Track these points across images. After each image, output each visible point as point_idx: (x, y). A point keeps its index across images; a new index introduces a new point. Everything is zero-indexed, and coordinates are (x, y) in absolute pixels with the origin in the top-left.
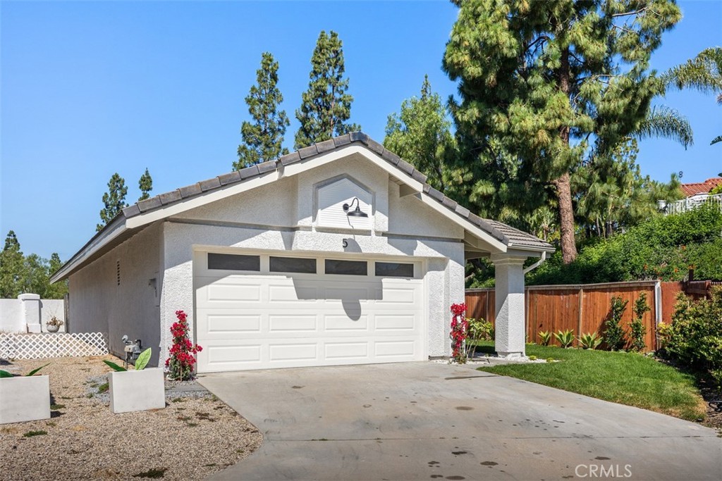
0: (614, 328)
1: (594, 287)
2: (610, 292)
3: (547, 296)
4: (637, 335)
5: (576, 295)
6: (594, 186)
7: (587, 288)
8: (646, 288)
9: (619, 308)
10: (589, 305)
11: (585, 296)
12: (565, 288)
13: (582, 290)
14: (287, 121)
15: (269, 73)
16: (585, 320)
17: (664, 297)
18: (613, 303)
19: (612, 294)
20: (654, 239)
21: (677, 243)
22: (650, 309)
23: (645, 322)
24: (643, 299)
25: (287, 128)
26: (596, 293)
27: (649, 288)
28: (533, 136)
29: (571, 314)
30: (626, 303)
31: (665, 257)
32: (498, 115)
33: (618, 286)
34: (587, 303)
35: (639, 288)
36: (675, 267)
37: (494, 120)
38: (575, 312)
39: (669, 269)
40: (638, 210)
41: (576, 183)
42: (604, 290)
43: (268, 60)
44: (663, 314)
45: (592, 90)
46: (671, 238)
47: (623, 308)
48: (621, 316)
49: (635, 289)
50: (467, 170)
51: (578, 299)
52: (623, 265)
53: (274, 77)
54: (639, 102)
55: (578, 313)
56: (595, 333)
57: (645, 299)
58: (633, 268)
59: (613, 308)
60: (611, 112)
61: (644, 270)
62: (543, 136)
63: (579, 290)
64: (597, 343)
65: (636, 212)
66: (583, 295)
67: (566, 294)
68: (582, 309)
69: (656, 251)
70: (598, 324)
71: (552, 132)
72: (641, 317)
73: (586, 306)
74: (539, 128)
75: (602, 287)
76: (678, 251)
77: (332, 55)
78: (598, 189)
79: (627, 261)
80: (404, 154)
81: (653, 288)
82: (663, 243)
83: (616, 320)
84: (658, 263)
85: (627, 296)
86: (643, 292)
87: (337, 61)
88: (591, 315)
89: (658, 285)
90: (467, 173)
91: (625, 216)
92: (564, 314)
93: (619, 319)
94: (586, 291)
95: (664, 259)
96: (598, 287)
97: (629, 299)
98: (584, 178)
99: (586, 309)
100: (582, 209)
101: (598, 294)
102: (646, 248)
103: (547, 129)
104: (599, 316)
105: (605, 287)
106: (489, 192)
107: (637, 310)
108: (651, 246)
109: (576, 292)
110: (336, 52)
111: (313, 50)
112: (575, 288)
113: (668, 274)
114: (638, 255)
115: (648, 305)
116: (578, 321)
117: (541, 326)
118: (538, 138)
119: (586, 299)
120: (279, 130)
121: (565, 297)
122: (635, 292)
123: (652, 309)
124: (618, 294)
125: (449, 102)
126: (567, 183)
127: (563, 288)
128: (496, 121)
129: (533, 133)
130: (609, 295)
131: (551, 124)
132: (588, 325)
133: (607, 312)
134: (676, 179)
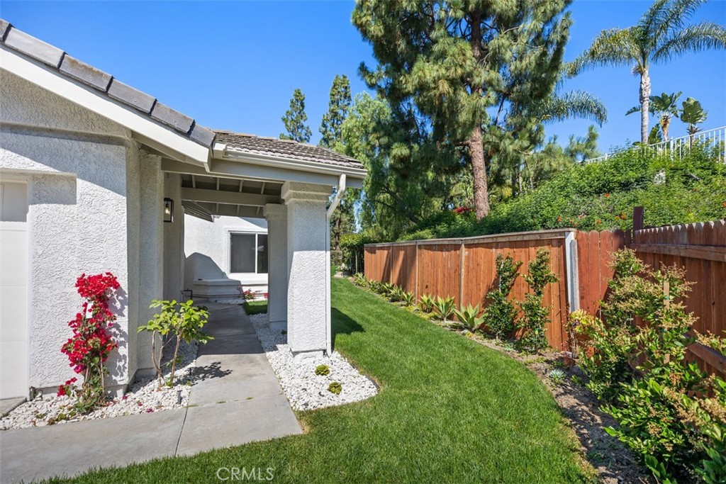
0: (500, 303)
1: (476, 242)
2: (496, 248)
3: (432, 252)
4: (532, 324)
5: (458, 251)
6: (504, 143)
7: (469, 242)
8: (550, 242)
9: (507, 274)
10: (471, 266)
11: (467, 253)
12: (447, 243)
13: (463, 245)
14: (310, 132)
15: (299, 102)
16: (467, 287)
17: (583, 259)
18: (498, 265)
19: (499, 251)
20: (570, 189)
21: (599, 192)
22: (556, 280)
23: (549, 301)
24: (542, 262)
25: (311, 137)
26: (480, 249)
27: (555, 243)
28: (434, 88)
29: (453, 276)
30: (518, 266)
31: (583, 208)
32: (405, 76)
33: (507, 239)
34: (469, 262)
35: (538, 243)
36: (596, 217)
37: (402, 81)
38: (457, 273)
39: (589, 220)
40: (552, 163)
41: (489, 142)
42: (489, 246)
43: (298, 94)
44: (582, 289)
45: (501, 44)
46: (591, 187)
47: (514, 274)
48: (512, 285)
49: (533, 243)
50: (382, 133)
51: (460, 256)
52: (532, 217)
53: (302, 105)
54: (551, 52)
55: (460, 275)
56: (477, 306)
57: (547, 261)
58: (545, 221)
59: (499, 273)
60: (523, 72)
61: (557, 222)
62: (444, 87)
63: (460, 245)
64: (478, 322)
65: (550, 165)
66: (464, 252)
67: (448, 251)
68: (463, 270)
69: (572, 201)
70: (482, 294)
71: (453, 82)
72: (539, 293)
73: (468, 267)
74: (439, 78)
75: (486, 241)
76: (600, 202)
77: (343, 89)
78: (510, 146)
79: (537, 212)
80: (352, 134)
81: (561, 243)
82: (581, 193)
83: (503, 291)
84: (575, 214)
85: (520, 255)
86: (546, 248)
87: (346, 93)
88: (474, 279)
89: (571, 237)
90: (383, 136)
91: (540, 173)
92: (446, 275)
93: (509, 289)
94: (468, 246)
95: (581, 210)
96: (481, 241)
97: (523, 260)
98: (496, 136)
99: (468, 272)
100: (494, 166)
101: (481, 250)
102: (560, 200)
103: (447, 79)
104: (483, 282)
105: (490, 241)
106: (403, 153)
107: (531, 280)
108: (566, 196)
109: (457, 247)
110: (346, 88)
111: (331, 88)
112: (456, 243)
113: (588, 226)
114: (551, 206)
115: (552, 273)
116: (460, 286)
117: (427, 287)
118: (438, 89)
119: (468, 257)
120: (306, 139)
121: (447, 253)
122: (532, 249)
123: (561, 279)
124: (507, 251)
125: (360, 68)
126: (480, 142)
127: (445, 243)
128: (404, 82)
129: (433, 85)
130: (495, 252)
131: (451, 73)
132: (470, 292)
133: (494, 277)
134: (593, 131)
